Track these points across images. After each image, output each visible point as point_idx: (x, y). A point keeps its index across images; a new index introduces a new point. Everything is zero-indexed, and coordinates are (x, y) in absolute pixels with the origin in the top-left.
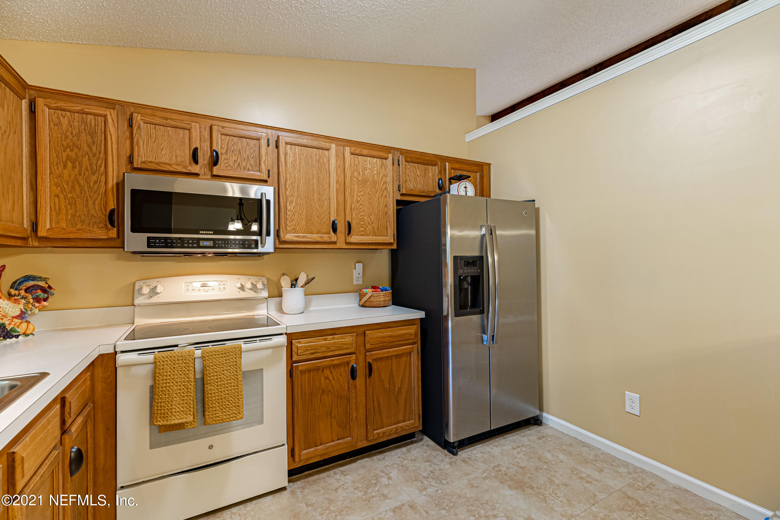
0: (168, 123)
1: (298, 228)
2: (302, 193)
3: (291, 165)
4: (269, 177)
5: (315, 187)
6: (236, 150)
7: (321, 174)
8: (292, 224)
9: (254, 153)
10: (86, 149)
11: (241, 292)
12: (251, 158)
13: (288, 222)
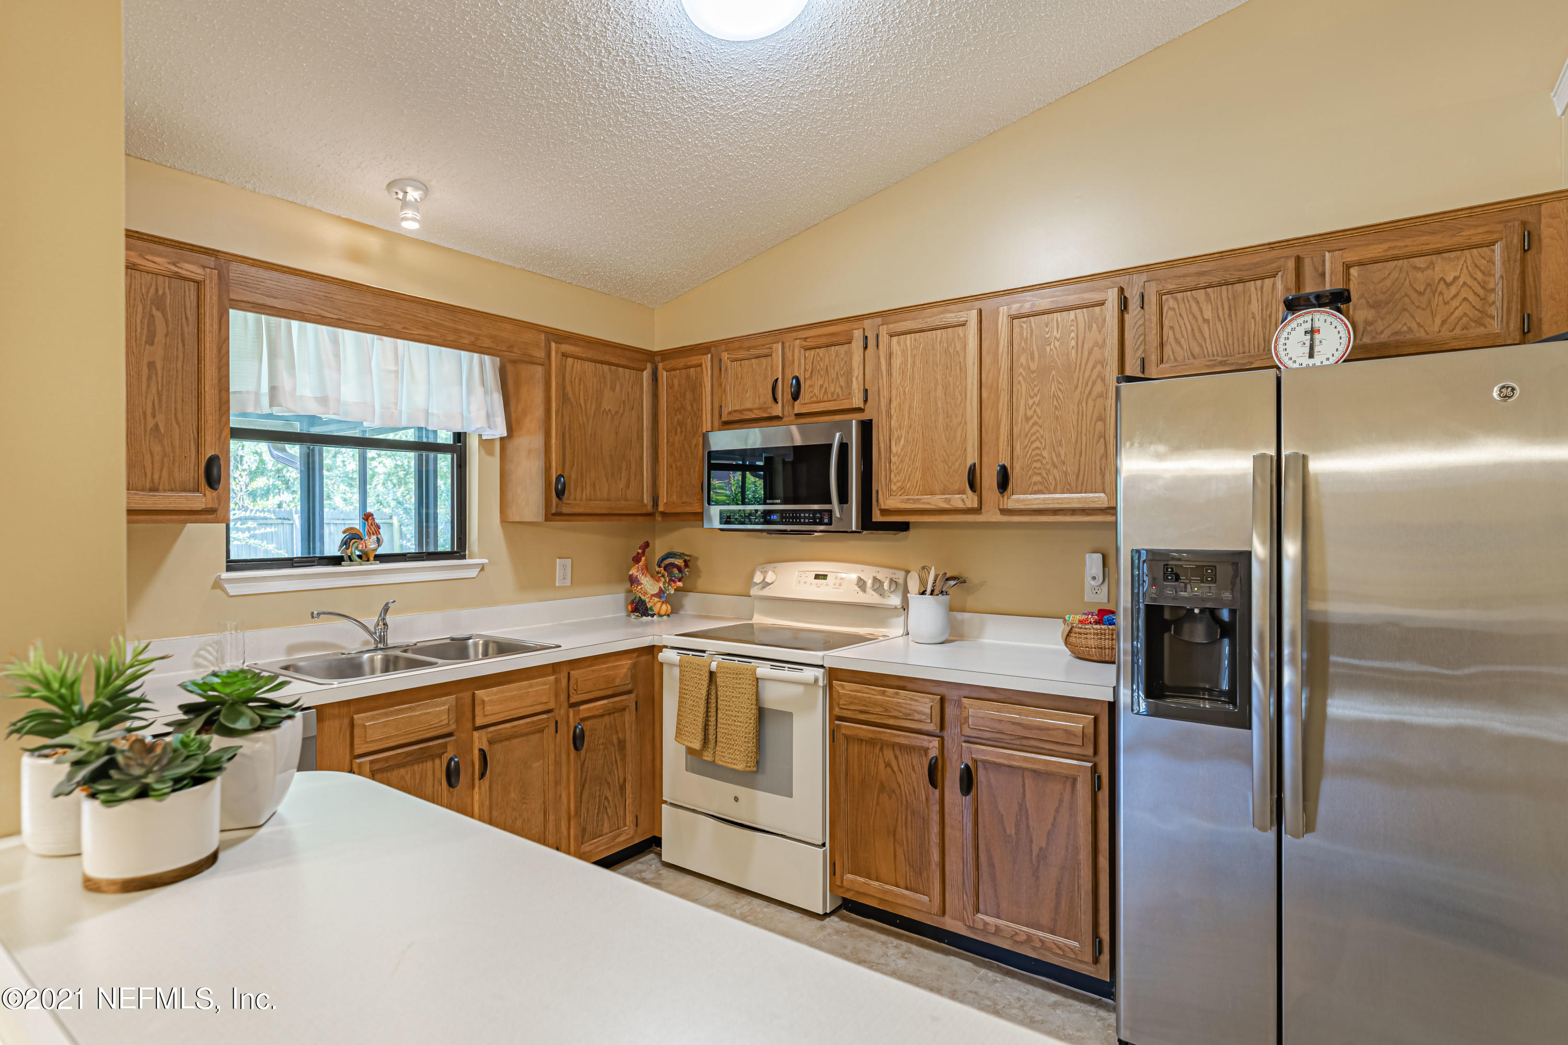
0: (751, 355)
1: (908, 486)
2: (917, 419)
3: (898, 371)
4: (866, 401)
5: (940, 405)
6: (822, 369)
7: (950, 375)
8: (899, 479)
9: (845, 366)
10: (689, 408)
11: (861, 593)
12: (842, 376)
13: (893, 476)
